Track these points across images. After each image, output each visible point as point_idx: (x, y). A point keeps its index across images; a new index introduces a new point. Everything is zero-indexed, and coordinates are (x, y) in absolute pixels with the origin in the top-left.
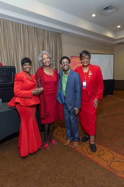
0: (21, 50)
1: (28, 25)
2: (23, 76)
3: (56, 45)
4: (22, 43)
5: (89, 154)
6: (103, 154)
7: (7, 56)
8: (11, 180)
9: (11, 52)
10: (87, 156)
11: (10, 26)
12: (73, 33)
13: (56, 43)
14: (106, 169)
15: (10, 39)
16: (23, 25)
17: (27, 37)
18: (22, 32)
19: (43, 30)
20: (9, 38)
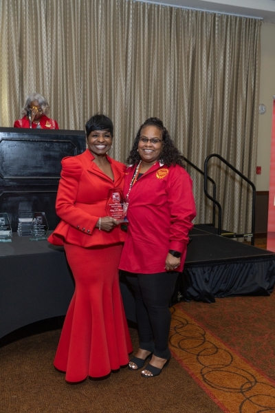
1: (151, 5)
2: (80, 164)
3: (238, 61)
4: (129, 60)
7: (84, 99)
11: (100, 11)
13: (238, 57)
15: (94, 50)
16: (137, 4)
17: (146, 40)
18: (131, 26)
19: (196, 15)
20: (94, 46)
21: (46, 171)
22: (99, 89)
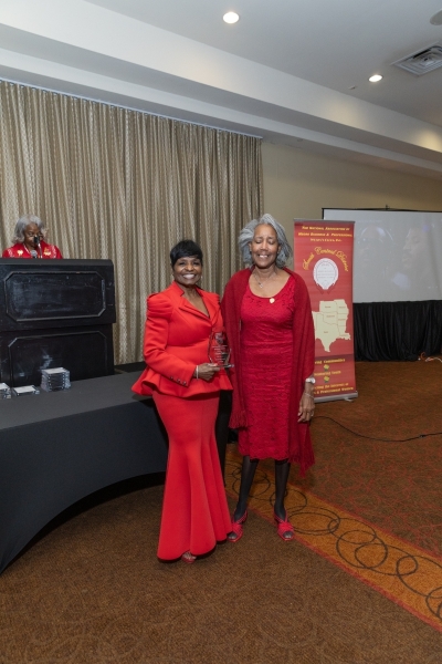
0: (122, 198)
1: (149, 116)
2: (169, 302)
3: (241, 181)
4: (128, 176)
5: (365, 567)
6: (412, 569)
7: (78, 221)
8: (108, 641)
9: (91, 207)
10: (357, 576)
11: (91, 120)
12: (300, 140)
13: (242, 173)
14: (425, 624)
15: (87, 164)
16: (132, 114)
17: (145, 154)
18: (127, 138)
19: (197, 130)
20: (87, 159)
21: (69, 309)
22: (95, 210)
